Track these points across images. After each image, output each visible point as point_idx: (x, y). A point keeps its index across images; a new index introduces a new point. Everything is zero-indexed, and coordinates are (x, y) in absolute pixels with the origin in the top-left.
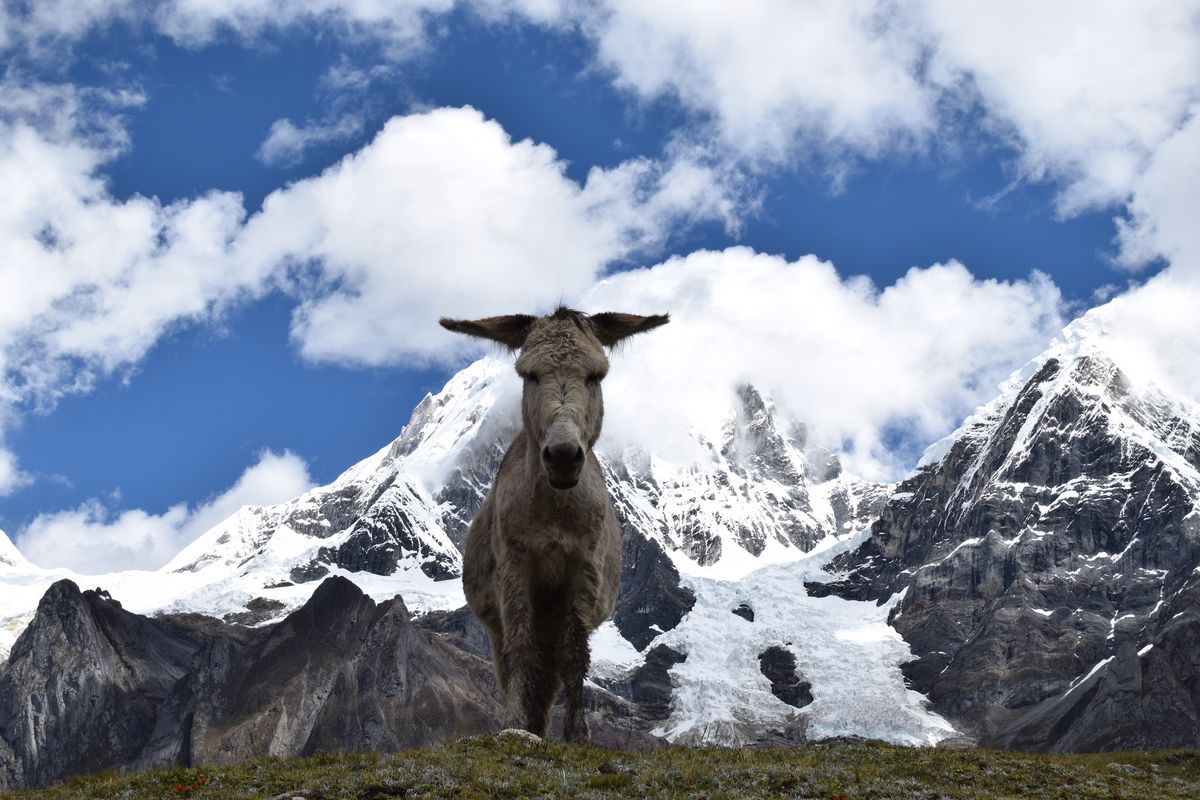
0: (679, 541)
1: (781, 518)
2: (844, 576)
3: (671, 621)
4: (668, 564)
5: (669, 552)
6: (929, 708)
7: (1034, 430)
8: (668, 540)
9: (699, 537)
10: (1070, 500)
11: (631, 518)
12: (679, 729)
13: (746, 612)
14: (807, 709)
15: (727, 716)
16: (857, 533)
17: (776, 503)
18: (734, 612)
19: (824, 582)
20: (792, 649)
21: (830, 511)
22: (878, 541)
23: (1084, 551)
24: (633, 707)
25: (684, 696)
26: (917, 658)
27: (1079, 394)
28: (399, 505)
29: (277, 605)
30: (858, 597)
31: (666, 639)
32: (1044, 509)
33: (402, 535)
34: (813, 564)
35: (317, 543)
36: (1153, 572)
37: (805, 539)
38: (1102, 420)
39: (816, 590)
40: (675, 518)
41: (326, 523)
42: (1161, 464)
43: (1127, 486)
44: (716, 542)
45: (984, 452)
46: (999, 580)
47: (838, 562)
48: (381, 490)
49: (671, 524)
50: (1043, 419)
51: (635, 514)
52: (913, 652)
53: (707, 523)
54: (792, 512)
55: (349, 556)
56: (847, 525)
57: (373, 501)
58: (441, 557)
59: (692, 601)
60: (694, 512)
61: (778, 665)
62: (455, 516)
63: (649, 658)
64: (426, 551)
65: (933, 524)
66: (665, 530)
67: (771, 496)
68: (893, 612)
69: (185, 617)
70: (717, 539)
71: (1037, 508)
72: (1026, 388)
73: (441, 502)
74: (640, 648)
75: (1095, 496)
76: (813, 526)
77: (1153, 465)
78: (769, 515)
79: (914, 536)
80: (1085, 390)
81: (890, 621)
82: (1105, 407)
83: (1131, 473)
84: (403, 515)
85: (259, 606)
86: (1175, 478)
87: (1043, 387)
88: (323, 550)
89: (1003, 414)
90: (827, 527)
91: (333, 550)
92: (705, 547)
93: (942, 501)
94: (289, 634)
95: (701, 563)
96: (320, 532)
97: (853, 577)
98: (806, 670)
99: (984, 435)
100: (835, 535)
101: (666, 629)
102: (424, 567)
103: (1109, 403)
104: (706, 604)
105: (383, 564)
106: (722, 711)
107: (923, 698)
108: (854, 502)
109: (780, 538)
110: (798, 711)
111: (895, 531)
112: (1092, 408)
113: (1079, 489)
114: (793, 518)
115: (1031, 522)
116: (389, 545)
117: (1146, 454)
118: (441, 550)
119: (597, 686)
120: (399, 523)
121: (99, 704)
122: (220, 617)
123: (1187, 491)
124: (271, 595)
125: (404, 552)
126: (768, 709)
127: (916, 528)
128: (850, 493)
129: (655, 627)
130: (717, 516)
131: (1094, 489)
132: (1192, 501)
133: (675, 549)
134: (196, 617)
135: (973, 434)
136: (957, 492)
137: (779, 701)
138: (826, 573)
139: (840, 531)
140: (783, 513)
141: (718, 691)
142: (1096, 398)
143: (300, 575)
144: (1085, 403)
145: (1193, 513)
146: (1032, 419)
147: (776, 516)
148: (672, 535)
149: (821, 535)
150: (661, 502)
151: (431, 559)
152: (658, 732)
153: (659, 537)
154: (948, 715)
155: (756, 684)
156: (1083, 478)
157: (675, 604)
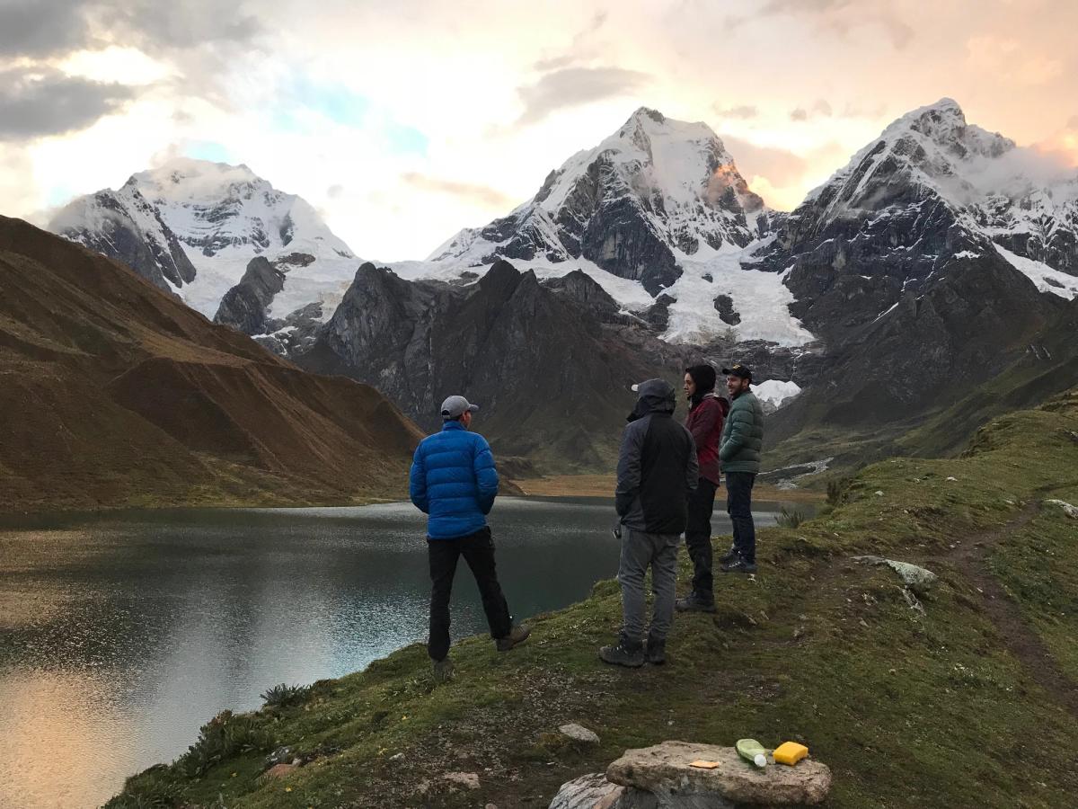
0: (676, 242)
1: (730, 230)
2: (761, 259)
3: (670, 283)
4: (670, 253)
5: (671, 248)
6: (801, 326)
7: (868, 181)
8: (671, 242)
9: (688, 240)
10: (886, 217)
11: (652, 230)
12: (670, 337)
13: (709, 278)
14: (737, 326)
15: (696, 329)
16: (771, 237)
17: (728, 223)
18: (703, 278)
19: (751, 262)
20: (731, 296)
21: (756, 226)
22: (780, 241)
23: (891, 245)
24: (648, 325)
25: (673, 319)
26: (796, 301)
27: (896, 160)
28: (535, 225)
29: (475, 275)
30: (768, 270)
31: (667, 291)
32: (871, 223)
33: (537, 240)
34: (745, 254)
35: (495, 244)
36: (930, 256)
37: (742, 241)
38: (908, 175)
39: (746, 266)
40: (675, 230)
41: (500, 235)
42: (939, 198)
43: (919, 210)
44: (696, 242)
45: (840, 193)
46: (843, 260)
47: (757, 253)
48: (527, 217)
49: (672, 233)
50: (874, 175)
51: (654, 228)
52: (795, 298)
53: (691, 232)
54: (737, 227)
55: (509, 251)
56: (765, 234)
57: (523, 223)
58: (556, 251)
59: (682, 272)
60: (685, 227)
61: (724, 306)
62: (564, 230)
63: (657, 301)
64: (549, 248)
65: (810, 232)
66: (670, 236)
67: (726, 219)
68: (786, 277)
69: (429, 281)
70: (697, 240)
71: (867, 222)
72: (865, 158)
73: (556, 223)
74: (653, 297)
75: (900, 216)
76: (746, 233)
77: (935, 199)
78: (724, 228)
79: (799, 238)
80: (897, 157)
81: (784, 282)
82: (909, 167)
83: (922, 203)
84: (537, 230)
85: (466, 276)
86: (947, 205)
87: (875, 157)
88: (498, 248)
89: (852, 172)
90: (755, 234)
91: (502, 248)
92: (689, 245)
93: (816, 219)
94: (479, 289)
95: (688, 253)
96: (498, 240)
97: (766, 260)
98: (736, 307)
99: (840, 184)
100: (759, 239)
101: (668, 286)
102: (547, 256)
103: (912, 165)
104: (689, 274)
105: (527, 255)
106: (694, 327)
107: (799, 321)
108: (770, 221)
109: (729, 240)
110: (732, 327)
111: (789, 236)
112: (902, 168)
113: (891, 212)
114: (737, 230)
115: (863, 230)
116: (530, 245)
117: (931, 192)
118: (556, 248)
119: (631, 315)
120: (535, 234)
121: (386, 324)
122: (447, 281)
123: (953, 212)
124: (472, 270)
125: (538, 249)
126: (718, 327)
127: (801, 234)
128: (768, 216)
129: (662, 285)
130: (697, 229)
131: (899, 212)
132: (955, 217)
133: (674, 246)
134: (436, 281)
135: (835, 184)
136: (825, 214)
137: (722, 322)
138: (751, 258)
139: (762, 236)
140: (732, 227)
141: (692, 317)
142: (905, 162)
143: (486, 260)
144: (899, 165)
145: (955, 224)
146: (868, 174)
147: (728, 229)
148: (674, 239)
149: (752, 238)
150: (668, 222)
151: (551, 252)
152: (660, 337)
153: (666, 240)
154: (811, 330)
155: (712, 314)
156: (893, 206)
157: (673, 274)
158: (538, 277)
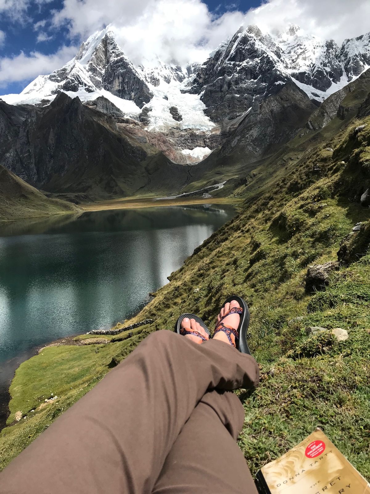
0: (149, 80)
1: (174, 74)
2: (190, 88)
3: (148, 101)
4: (146, 86)
5: (147, 83)
6: (210, 120)
7: (236, 47)
8: (146, 80)
9: (154, 79)
10: (245, 66)
11: (137, 74)
12: (150, 128)
13: (166, 98)
14: (181, 122)
15: (162, 124)
16: (194, 76)
17: (173, 70)
18: (163, 98)
19: (185, 90)
20: (177, 107)
21: (186, 71)
22: (198, 79)
23: (248, 79)
24: (140, 123)
25: (152, 120)
26: (207, 108)
27: (248, 36)
28: (77, 73)
29: (48, 101)
30: (193, 93)
31: (147, 105)
32: (238, 68)
33: (79, 81)
34: (182, 86)
35: (57, 84)
36: (264, 84)
37: (181, 79)
38: (254, 43)
39: (183, 92)
40: (148, 74)
41: (59, 78)
42: (268, 55)
43: (259, 61)
44: (158, 80)
45: (224, 54)
46: (227, 88)
47: (188, 85)
48: (72, 69)
49: (147, 76)
50: (239, 44)
51: (137, 73)
52: (206, 107)
53: (156, 76)
54: (177, 72)
55: (66, 87)
56: (191, 75)
57: (70, 72)
58: (89, 86)
59: (153, 96)
60: (152, 73)
61: (174, 111)
62: (92, 75)
63: (143, 111)
64: (85, 85)
65: (211, 74)
66: (146, 77)
67: (172, 68)
68: (201, 97)
69: (24, 105)
70: (159, 79)
71: (236, 68)
72: (235, 35)
73: (88, 72)
74: (141, 108)
75: (251, 65)
76: (182, 75)
77: (266, 56)
78: (171, 73)
79: (206, 77)
80: (249, 35)
81: (201, 99)
82: (254, 40)
83: (260, 58)
84: (78, 75)
85: (44, 102)
86: (271, 59)
87: (239, 35)
88: (59, 86)
89: (229, 43)
90: (186, 76)
91: (61, 86)
92: (155, 82)
93: (213, 68)
94: (51, 108)
95: (155, 86)
96: (58, 81)
97: (192, 88)
98: (181, 112)
99: (224, 49)
100: (188, 78)
101: (147, 103)
102: (85, 89)
103: (255, 39)
104: (156, 96)
105: (75, 89)
106: (161, 123)
107: (209, 118)
108: (192, 69)
109: (174, 79)
110: (179, 122)
111: (202, 76)
112: (251, 40)
113: (247, 63)
114: (177, 74)
115: (235, 72)
116: (75, 84)
117: (264, 53)
118: (89, 85)
119: (130, 118)
120: (77, 78)
121: (4, 129)
122: (34, 105)
123: (274, 62)
124: (46, 98)
125: (80, 85)
126: (173, 123)
127: (207, 75)
128: (191, 66)
129: (144, 103)
130: (159, 73)
131: (251, 63)
132: (275, 65)
133: (148, 83)
134: (27, 105)
135: (221, 49)
136: (217, 65)
137: (174, 120)
138: (185, 87)
139: (189, 77)
140: (175, 72)
141: (160, 118)
142: (253, 37)
143: (53, 92)
144: (250, 39)
145: (275, 68)
146: (236, 44)
147: (173, 73)
148: (147, 79)
149: (185, 78)
150: (144, 70)
151: (87, 87)
152: (146, 129)
153: (144, 79)
154: (215, 122)
155: (169, 116)
156: (248, 60)
157: (148, 97)
158: (81, 100)
